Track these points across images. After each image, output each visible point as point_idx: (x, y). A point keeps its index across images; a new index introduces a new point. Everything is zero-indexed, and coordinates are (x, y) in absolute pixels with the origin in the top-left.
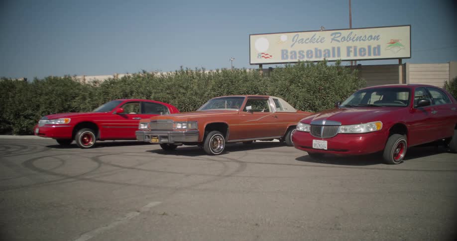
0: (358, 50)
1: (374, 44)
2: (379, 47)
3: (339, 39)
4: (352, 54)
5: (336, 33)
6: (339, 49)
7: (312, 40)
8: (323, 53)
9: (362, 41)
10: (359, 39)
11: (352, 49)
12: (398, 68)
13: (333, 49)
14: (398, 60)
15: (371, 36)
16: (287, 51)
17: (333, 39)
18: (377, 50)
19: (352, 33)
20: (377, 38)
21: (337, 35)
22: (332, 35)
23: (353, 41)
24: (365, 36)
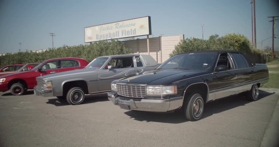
0: (126, 32)
1: (133, 28)
2: (135, 29)
3: (118, 27)
4: (124, 34)
5: (117, 24)
6: (118, 32)
7: (108, 28)
8: (112, 35)
9: (128, 27)
10: (127, 26)
11: (124, 32)
12: (147, 41)
13: (116, 32)
14: (147, 36)
15: (132, 24)
16: (98, 35)
17: (116, 27)
18: (134, 31)
19: (123, 23)
20: (134, 25)
21: (118, 25)
22: (115, 25)
23: (124, 27)
24: (129, 24)
